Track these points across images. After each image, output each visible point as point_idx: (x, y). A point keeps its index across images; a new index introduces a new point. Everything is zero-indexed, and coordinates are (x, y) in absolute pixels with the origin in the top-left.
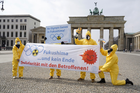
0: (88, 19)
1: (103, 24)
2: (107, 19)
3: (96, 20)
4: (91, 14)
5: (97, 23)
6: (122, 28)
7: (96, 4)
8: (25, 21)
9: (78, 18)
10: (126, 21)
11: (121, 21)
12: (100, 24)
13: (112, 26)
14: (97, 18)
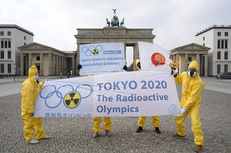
0: (105, 32)
1: (125, 40)
2: (130, 32)
3: (115, 34)
4: (108, 25)
5: (116, 38)
7: (115, 11)
8: (9, 33)
9: (91, 31)
10: (155, 36)
11: (149, 36)
12: (121, 40)
14: (117, 31)
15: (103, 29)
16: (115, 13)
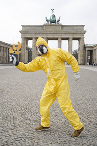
0: (44, 28)
1: (60, 34)
2: (65, 28)
3: (52, 30)
4: (47, 22)
5: (54, 33)
6: (82, 39)
9: (33, 27)
10: (86, 31)
11: (81, 31)
12: (57, 34)
13: (71, 36)
14: (55, 27)
15: (43, 26)
16: (53, 12)
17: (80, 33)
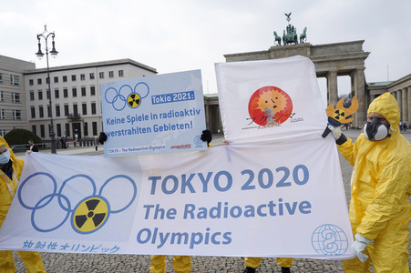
0: (272, 55)
2: (318, 51)
4: (277, 42)
6: (359, 72)
7: (288, 16)
10: (368, 53)
11: (356, 54)
15: (269, 51)
16: (289, 19)
17: (355, 59)
